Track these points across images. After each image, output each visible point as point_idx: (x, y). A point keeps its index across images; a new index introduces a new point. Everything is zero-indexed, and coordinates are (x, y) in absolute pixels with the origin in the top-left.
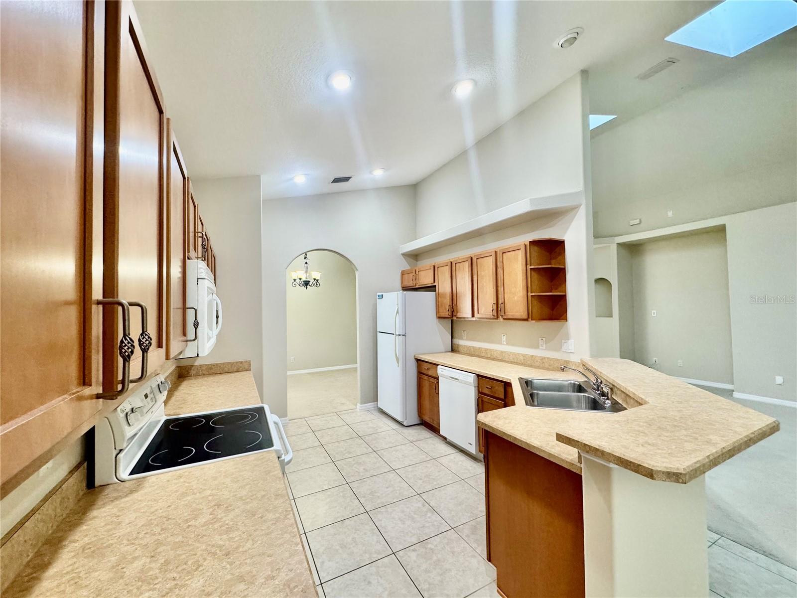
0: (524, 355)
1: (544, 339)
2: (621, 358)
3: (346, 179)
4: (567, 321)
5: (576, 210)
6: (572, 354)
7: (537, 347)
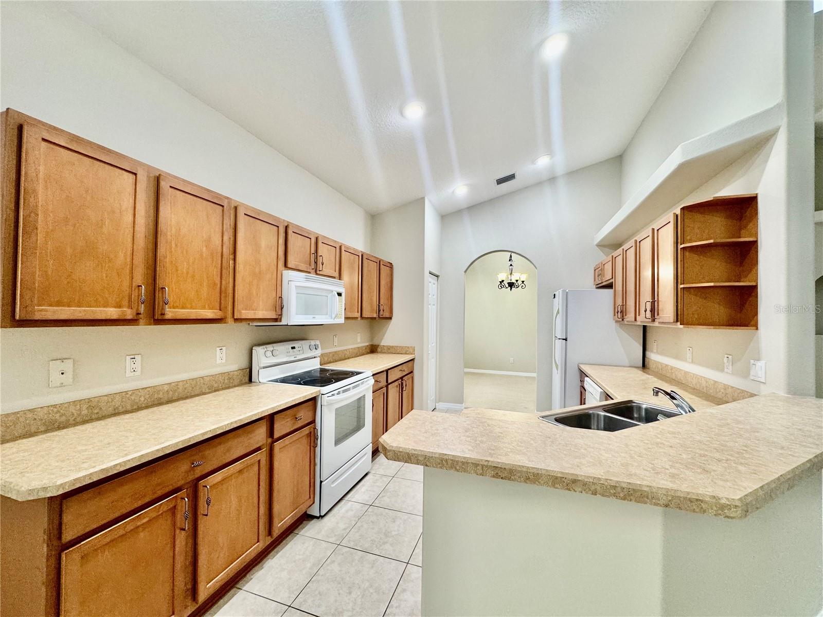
0: (707, 380)
1: (730, 357)
2: (817, 397)
3: (512, 177)
4: (757, 329)
5: (774, 138)
6: (762, 384)
7: (721, 369)
